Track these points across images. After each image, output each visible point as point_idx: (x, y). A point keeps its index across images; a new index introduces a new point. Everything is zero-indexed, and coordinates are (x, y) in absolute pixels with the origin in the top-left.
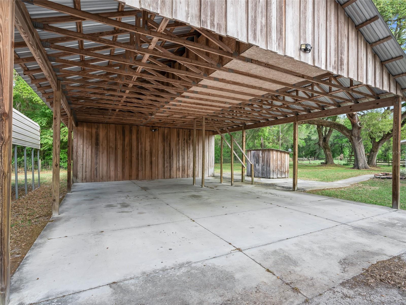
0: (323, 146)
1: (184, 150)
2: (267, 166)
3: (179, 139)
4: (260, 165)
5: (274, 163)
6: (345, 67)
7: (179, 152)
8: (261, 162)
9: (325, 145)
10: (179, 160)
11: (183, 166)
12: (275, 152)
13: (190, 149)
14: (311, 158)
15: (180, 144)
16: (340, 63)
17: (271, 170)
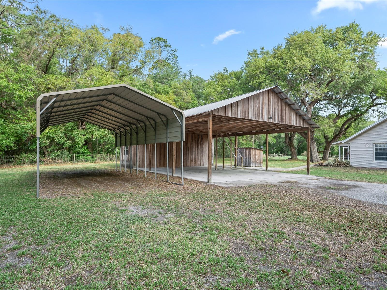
0: (289, 145)
1: (195, 148)
2: (249, 159)
3: (192, 141)
4: (244, 158)
5: (254, 156)
6: (284, 121)
7: (192, 149)
8: (244, 156)
9: (291, 143)
10: (192, 155)
11: (195, 159)
12: (254, 150)
13: (199, 147)
14: (281, 154)
15: (193, 144)
16: (282, 120)
17: (252, 161)
